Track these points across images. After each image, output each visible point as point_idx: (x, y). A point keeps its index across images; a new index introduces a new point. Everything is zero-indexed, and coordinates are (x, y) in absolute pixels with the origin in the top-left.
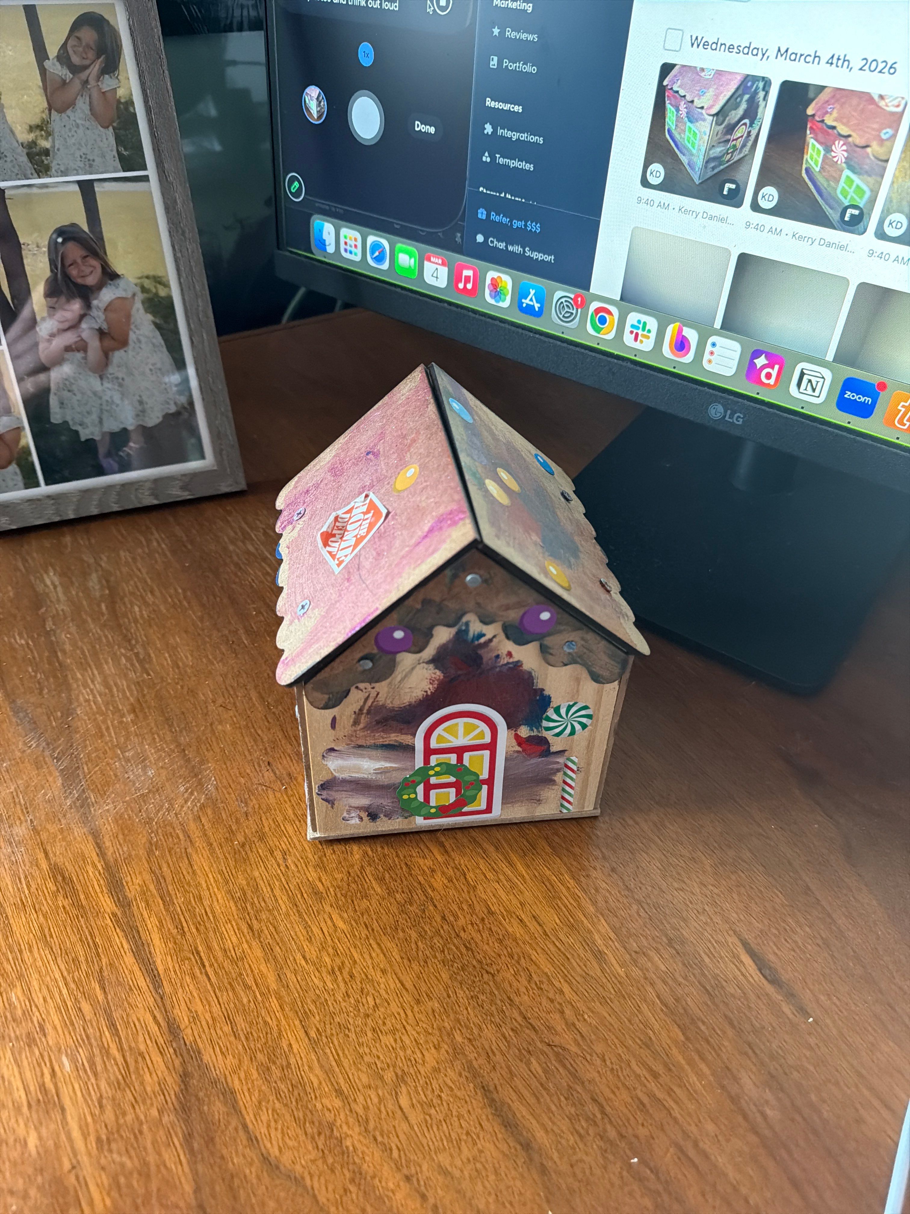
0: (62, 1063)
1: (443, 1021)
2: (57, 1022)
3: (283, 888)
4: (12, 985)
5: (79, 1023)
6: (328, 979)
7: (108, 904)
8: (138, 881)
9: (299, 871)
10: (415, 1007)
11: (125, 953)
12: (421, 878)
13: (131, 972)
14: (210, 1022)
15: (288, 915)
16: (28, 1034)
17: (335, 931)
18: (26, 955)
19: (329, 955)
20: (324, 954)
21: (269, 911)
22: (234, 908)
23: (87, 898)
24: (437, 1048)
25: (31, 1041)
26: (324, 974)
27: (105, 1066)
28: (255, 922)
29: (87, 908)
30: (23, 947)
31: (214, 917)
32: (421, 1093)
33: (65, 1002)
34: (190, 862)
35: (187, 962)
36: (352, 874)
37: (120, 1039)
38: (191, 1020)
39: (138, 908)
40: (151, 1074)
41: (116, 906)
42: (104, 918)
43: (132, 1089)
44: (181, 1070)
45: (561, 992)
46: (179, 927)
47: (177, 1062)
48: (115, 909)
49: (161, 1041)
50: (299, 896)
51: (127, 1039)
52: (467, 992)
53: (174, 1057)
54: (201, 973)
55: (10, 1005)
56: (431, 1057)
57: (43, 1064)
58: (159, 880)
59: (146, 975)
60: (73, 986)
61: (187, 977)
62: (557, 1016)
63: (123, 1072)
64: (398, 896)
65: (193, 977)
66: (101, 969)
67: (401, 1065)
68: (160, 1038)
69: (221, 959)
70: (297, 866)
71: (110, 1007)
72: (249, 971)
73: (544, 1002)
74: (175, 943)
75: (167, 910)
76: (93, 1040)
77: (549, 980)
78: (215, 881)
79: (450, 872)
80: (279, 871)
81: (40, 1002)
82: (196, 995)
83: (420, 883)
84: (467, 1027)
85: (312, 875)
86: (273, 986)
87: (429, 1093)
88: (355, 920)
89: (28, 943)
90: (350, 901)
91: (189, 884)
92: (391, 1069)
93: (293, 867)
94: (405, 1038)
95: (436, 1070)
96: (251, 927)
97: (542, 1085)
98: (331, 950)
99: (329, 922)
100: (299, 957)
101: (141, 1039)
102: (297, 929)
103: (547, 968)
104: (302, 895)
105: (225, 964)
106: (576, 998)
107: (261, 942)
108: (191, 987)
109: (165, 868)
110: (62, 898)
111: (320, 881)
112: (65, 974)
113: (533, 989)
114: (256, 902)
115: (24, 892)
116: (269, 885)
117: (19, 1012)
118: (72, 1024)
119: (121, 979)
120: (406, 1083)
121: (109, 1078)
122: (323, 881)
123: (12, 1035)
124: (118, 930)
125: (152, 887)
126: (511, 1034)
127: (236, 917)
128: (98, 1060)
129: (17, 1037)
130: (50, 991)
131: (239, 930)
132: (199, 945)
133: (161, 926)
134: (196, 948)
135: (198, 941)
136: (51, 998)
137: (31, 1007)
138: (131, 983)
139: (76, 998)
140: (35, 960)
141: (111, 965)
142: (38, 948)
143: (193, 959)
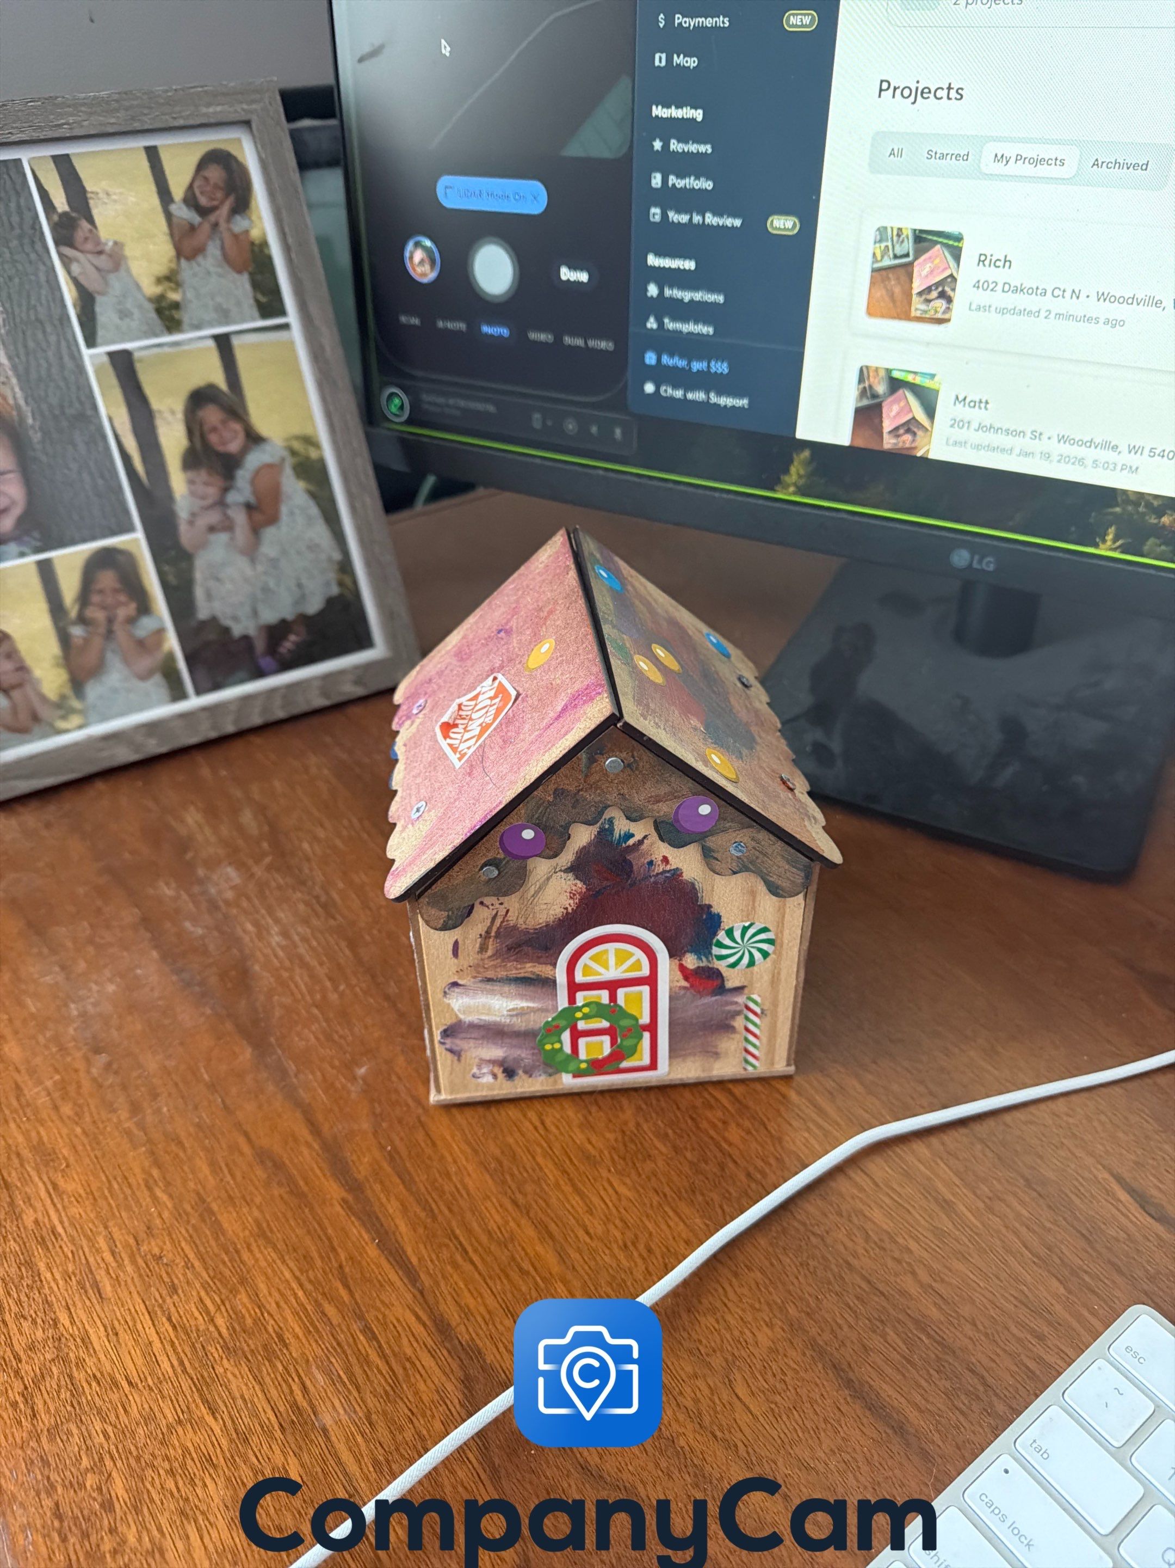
0: (314, 1378)
1: (770, 1293)
2: (297, 1330)
3: (545, 1155)
4: (234, 1291)
5: (325, 1330)
6: (621, 1256)
7: (334, 1190)
8: (366, 1160)
9: (561, 1133)
10: (734, 1280)
12: (712, 1133)
13: (379, 1266)
14: (487, 1317)
15: (557, 1185)
16: (265, 1347)
17: (620, 1200)
18: (246, 1256)
19: (616, 1227)
20: (611, 1227)
21: (533, 1181)
22: (490, 1182)
23: (307, 1184)
24: (770, 1325)
25: (270, 1355)
26: (616, 1251)
27: (367, 1376)
28: (519, 1197)
29: (310, 1195)
30: (239, 1246)
31: (468, 1194)
32: (760, 1378)
33: (303, 1305)
34: (428, 1135)
35: (444, 1249)
36: (628, 1133)
37: (378, 1342)
38: (463, 1316)
39: (373, 1191)
40: (425, 1381)
41: (346, 1191)
42: (332, 1205)
43: (406, 1400)
44: (460, 1374)
45: (909, 1251)
46: (428, 1208)
47: (455, 1366)
48: (344, 1194)
49: (430, 1342)
50: (568, 1162)
51: (388, 1343)
52: (795, 1259)
53: (450, 1360)
54: (465, 1261)
55: (235, 1313)
56: (764, 1337)
57: (290, 1380)
58: (392, 1158)
59: (397, 1268)
60: (309, 1287)
61: (449, 1267)
62: (909, 1279)
63: (390, 1381)
64: (688, 1155)
65: (456, 1266)
66: (341, 1267)
67: (729, 1348)
68: (429, 1339)
69: (486, 1241)
70: (557, 1128)
71: (359, 1307)
72: (523, 1253)
73: (890, 1263)
74: (425, 1227)
75: (409, 1190)
76: (346, 1347)
77: (891, 1238)
78: (462, 1152)
79: (747, 1124)
80: (537, 1135)
81: (273, 1307)
82: (462, 1286)
83: (712, 1138)
84: (801, 1299)
85: (579, 1137)
86: (556, 1268)
87: (771, 1379)
88: (640, 1185)
89: (245, 1242)
90: (630, 1164)
91: (430, 1158)
92: (718, 1354)
93: (553, 1129)
94: (729, 1317)
95: (773, 1351)
96: (515, 1203)
97: (904, 1358)
98: (617, 1222)
99: (611, 1191)
100: (581, 1233)
101: (405, 1341)
102: (574, 1203)
103: (886, 1225)
104: (571, 1160)
105: (493, 1248)
106: (925, 1255)
107: (530, 1218)
108: (456, 1277)
110: (277, 1187)
111: (590, 1142)
112: (298, 1274)
113: (873, 1249)
114: (516, 1172)
115: (228, 1183)
116: (529, 1151)
117: (249, 1321)
118: (317, 1331)
119: (367, 1276)
120: (739, 1368)
121: (375, 1390)
122: (594, 1141)
123: (246, 1348)
124: (353, 1218)
125: (385, 1165)
126: (856, 1302)
127: (495, 1191)
128: (357, 1370)
129: (252, 1351)
130: (282, 1294)
131: (501, 1206)
132: (455, 1228)
133: (405, 1209)
134: (453, 1232)
135: (454, 1224)
136: (286, 1303)
137: (262, 1314)
138: (380, 1277)
139: (316, 1301)
140: (257, 1260)
141: (351, 1258)
142: (258, 1246)
143: (451, 1245)
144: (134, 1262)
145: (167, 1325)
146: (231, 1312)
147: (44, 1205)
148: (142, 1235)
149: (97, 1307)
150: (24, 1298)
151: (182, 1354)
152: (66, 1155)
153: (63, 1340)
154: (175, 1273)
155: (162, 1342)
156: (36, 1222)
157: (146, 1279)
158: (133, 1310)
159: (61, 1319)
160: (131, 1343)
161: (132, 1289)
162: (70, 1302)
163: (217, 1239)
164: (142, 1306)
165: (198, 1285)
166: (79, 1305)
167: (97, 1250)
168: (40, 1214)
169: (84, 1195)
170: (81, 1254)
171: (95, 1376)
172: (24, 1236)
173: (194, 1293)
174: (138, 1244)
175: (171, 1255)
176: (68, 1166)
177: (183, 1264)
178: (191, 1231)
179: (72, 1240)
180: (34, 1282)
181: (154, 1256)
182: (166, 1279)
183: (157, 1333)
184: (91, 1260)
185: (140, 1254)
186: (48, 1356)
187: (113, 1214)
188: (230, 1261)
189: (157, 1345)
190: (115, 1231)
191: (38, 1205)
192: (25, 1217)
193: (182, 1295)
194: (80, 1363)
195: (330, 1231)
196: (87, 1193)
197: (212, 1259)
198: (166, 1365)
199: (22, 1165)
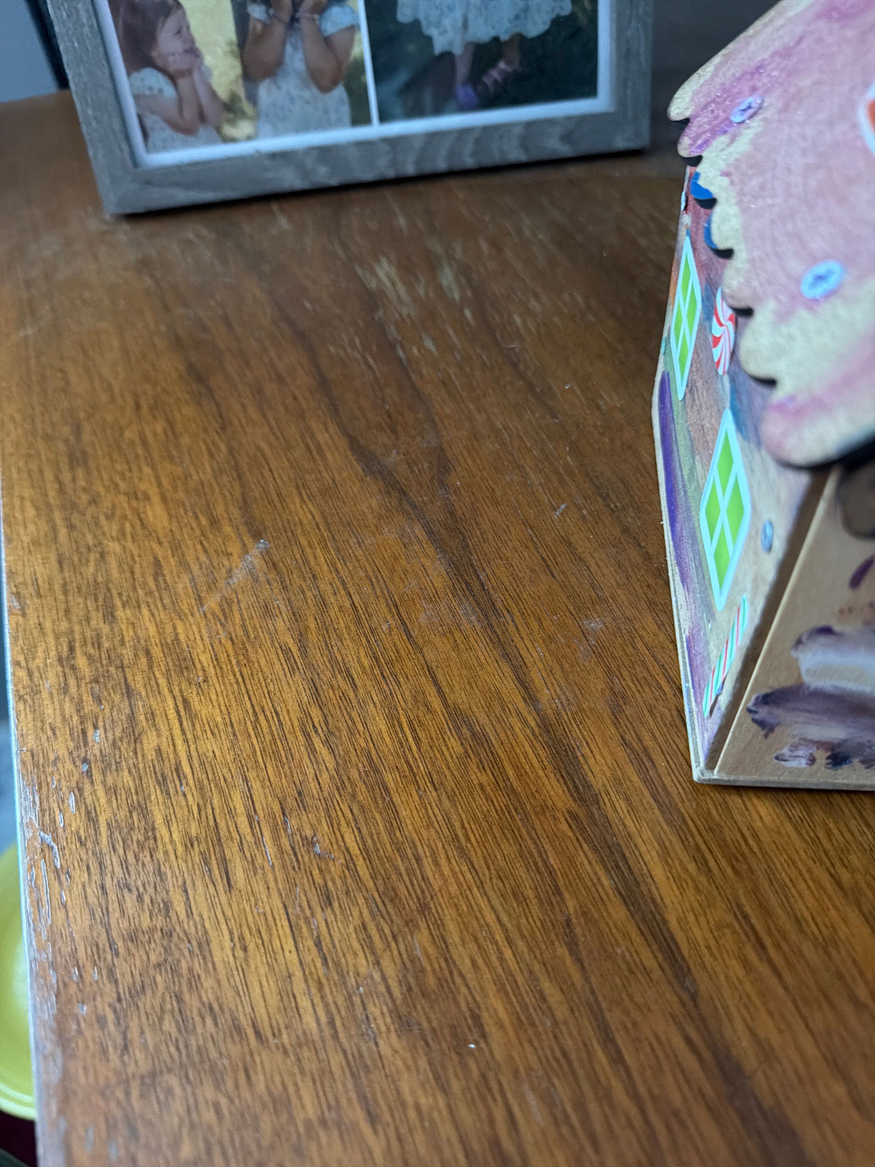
0: (526, 1103)
4: (410, 923)
5: (543, 1025)
7: (558, 794)
8: (604, 759)
11: (607, 894)
13: (626, 936)
14: (803, 1072)
18: (429, 868)
22: (794, 835)
23: (519, 776)
27: (610, 1126)
28: (842, 872)
29: (523, 796)
30: (420, 852)
31: (761, 849)
33: (512, 975)
35: (727, 932)
37: (627, 1069)
39: (615, 810)
41: (575, 800)
46: (699, 858)
48: (573, 806)
49: (710, 1092)
51: (643, 1076)
53: (743, 1134)
54: (761, 960)
55: (411, 961)
57: (489, 1099)
58: (642, 761)
59: (655, 947)
60: (521, 944)
61: (736, 967)
65: (747, 967)
66: (568, 922)
68: (708, 1086)
69: (794, 936)
71: (596, 1000)
74: (697, 888)
76: (576, 1065)
81: (465, 965)
89: (430, 846)
96: (839, 883)
101: (670, 1080)
107: (864, 914)
108: (748, 986)
109: (648, 741)
110: (477, 771)
114: (836, 832)
115: (410, 749)
117: (431, 981)
118: (533, 1024)
119: (610, 949)
123: (425, 1025)
124: (585, 846)
125: (631, 772)
127: (803, 855)
128: (594, 1111)
129: (433, 1030)
130: (479, 947)
131: (814, 881)
132: (743, 901)
133: (665, 853)
134: (740, 906)
135: (741, 892)
136: (485, 962)
137: (451, 973)
138: (627, 954)
139: (531, 972)
140: (446, 881)
141: (585, 914)
142: (448, 859)
143: (737, 927)
144: (276, 839)
145: (314, 950)
146: (405, 956)
147: (170, 730)
148: (291, 802)
149: (224, 899)
150: (131, 859)
151: (333, 1007)
152: (205, 664)
153: (175, 938)
154: (330, 872)
155: (306, 980)
156: (159, 751)
157: (292, 873)
158: (270, 918)
159: (176, 903)
160: (263, 970)
161: (272, 885)
162: (189, 882)
163: (391, 832)
164: (282, 911)
165: (361, 901)
166: (200, 889)
167: (230, 812)
168: (164, 739)
169: (221, 727)
170: (210, 811)
171: (211, 1009)
172: (141, 766)
173: (356, 914)
174: (284, 814)
175: (327, 841)
176: (204, 681)
177: (342, 861)
178: (356, 811)
179: (201, 789)
180: (147, 838)
181: (304, 838)
182: (319, 880)
183: (301, 963)
184: (222, 825)
185: (285, 830)
186: (153, 958)
187: (256, 761)
188: (408, 875)
189: (299, 984)
190: (256, 785)
191: (164, 729)
192: (145, 742)
193: (338, 911)
194: (194, 982)
195: (552, 862)
196: (225, 725)
197: (383, 864)
198: (309, 1018)
199: (150, 667)
